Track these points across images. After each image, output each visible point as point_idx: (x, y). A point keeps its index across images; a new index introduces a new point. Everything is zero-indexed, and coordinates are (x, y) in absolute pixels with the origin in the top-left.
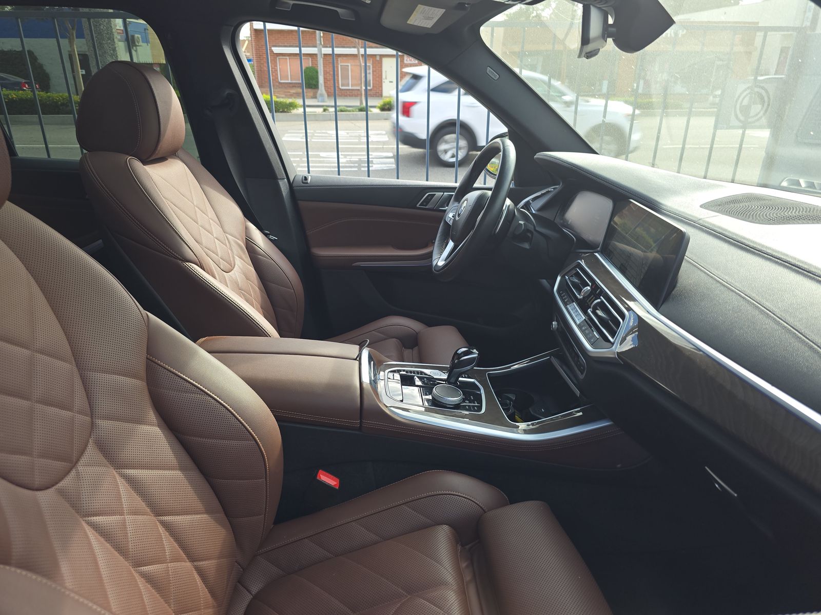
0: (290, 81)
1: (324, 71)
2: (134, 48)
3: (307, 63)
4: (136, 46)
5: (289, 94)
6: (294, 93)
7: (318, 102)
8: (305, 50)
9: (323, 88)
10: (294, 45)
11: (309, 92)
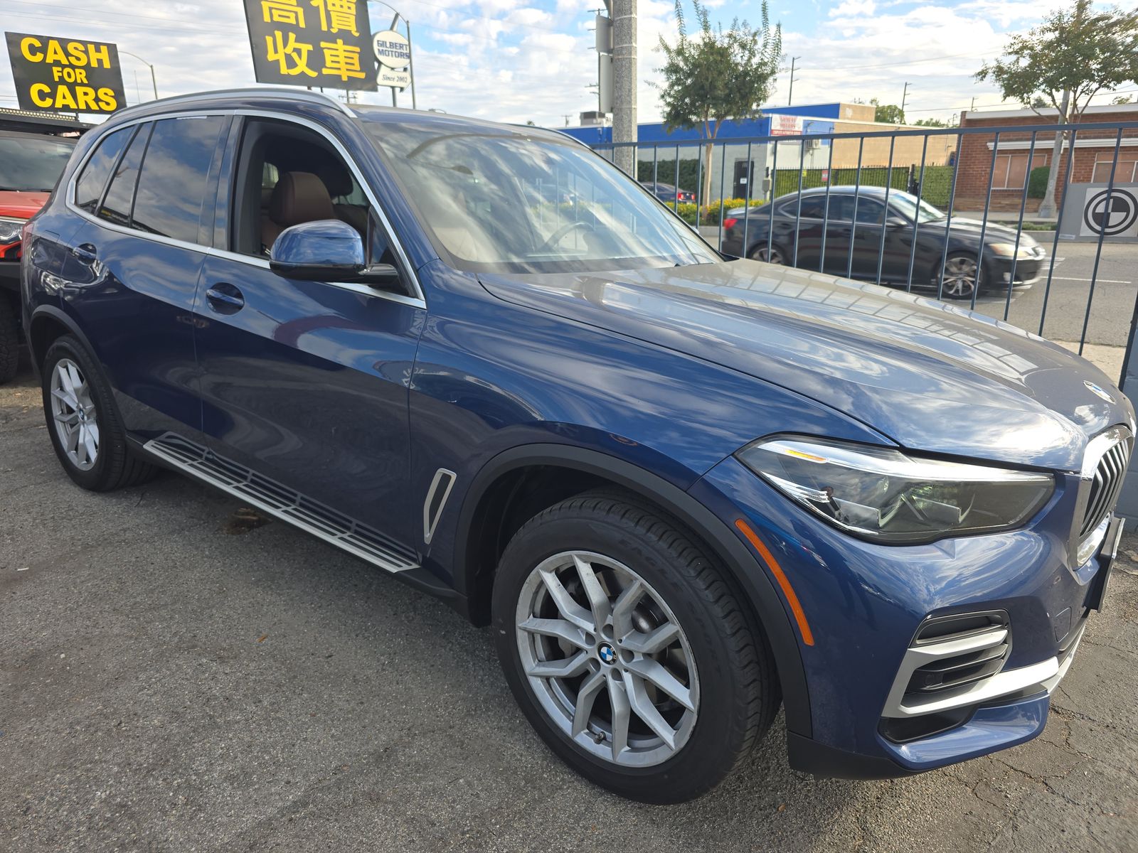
0: (1005, 188)
1: (1059, 172)
2: (811, 152)
3: (1038, 162)
4: (813, 149)
5: (999, 205)
6: (1007, 204)
7: (1039, 217)
8: (1039, 144)
9: (1052, 197)
10: (1024, 137)
11: (1032, 203)
